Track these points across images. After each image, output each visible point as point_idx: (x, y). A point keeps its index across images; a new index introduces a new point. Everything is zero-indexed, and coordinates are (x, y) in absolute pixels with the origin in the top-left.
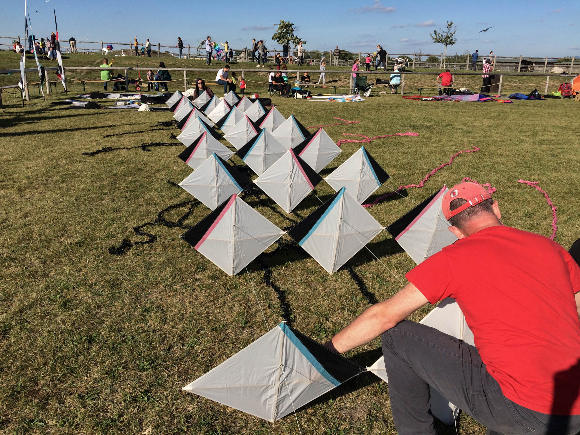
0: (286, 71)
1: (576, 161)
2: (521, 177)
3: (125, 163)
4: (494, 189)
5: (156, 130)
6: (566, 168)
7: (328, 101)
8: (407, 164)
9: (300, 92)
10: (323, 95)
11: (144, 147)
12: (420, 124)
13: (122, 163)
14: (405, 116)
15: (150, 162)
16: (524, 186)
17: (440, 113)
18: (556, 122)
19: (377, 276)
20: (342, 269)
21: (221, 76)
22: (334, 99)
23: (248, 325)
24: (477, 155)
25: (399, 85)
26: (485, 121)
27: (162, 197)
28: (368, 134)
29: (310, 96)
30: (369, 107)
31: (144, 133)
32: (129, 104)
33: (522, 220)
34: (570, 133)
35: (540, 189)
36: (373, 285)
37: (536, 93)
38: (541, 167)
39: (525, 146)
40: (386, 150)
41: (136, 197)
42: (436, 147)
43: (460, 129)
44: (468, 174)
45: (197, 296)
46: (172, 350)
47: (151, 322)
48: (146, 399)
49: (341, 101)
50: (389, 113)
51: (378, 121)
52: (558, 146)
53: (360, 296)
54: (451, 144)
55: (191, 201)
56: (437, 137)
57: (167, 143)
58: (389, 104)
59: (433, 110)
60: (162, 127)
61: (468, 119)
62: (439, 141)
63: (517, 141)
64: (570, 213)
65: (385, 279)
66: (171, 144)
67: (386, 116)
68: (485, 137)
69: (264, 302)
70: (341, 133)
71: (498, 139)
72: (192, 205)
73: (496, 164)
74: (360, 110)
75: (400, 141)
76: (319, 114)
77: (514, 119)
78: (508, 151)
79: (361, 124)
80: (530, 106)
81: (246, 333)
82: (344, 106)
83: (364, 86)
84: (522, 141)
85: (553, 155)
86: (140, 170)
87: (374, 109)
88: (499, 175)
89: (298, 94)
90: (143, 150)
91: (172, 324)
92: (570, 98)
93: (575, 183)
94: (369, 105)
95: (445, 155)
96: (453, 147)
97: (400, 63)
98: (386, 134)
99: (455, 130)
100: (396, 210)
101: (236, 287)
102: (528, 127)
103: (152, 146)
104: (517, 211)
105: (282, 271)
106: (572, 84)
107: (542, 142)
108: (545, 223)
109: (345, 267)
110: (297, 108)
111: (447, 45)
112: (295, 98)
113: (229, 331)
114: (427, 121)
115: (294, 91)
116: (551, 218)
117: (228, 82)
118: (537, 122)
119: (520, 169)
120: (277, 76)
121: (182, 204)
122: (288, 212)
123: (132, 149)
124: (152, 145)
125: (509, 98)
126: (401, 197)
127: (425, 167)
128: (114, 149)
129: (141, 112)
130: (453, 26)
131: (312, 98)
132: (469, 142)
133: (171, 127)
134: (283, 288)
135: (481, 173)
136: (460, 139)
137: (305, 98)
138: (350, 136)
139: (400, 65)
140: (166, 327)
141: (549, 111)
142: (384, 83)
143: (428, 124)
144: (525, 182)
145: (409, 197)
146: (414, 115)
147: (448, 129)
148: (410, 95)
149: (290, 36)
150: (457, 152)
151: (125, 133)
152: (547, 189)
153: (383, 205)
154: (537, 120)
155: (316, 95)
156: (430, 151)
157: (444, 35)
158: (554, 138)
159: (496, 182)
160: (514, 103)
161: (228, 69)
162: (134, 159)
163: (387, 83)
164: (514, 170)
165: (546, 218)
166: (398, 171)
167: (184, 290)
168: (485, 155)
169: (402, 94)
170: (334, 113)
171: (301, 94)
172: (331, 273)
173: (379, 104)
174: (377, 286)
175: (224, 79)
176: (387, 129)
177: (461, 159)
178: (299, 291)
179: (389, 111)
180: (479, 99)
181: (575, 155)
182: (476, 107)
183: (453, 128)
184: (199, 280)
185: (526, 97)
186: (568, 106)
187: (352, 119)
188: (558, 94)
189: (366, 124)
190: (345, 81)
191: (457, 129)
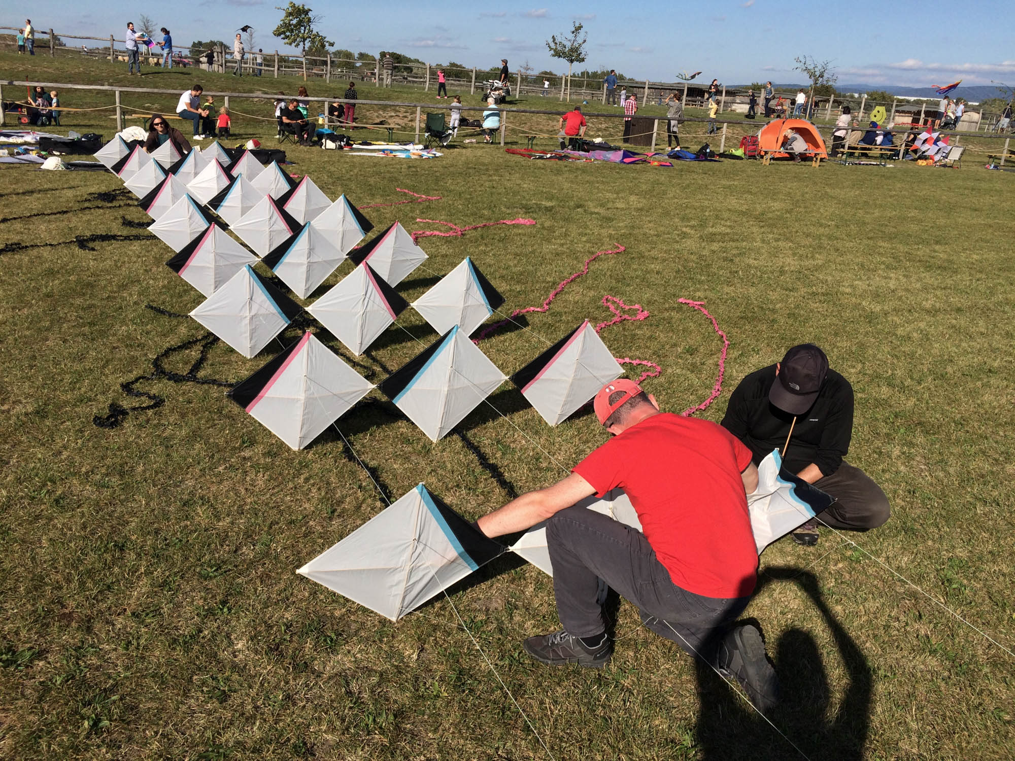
0: (306, 98)
1: (756, 268)
2: (682, 294)
3: (58, 272)
4: (646, 312)
5: (90, 208)
6: (742, 279)
7: (381, 155)
8: (521, 274)
9: (333, 138)
10: (370, 144)
11: (82, 243)
12: (536, 204)
13: (51, 273)
14: (511, 188)
15: (102, 271)
16: (685, 307)
17: (564, 183)
18: (733, 202)
19: (498, 442)
20: (450, 434)
21: (187, 104)
22: (392, 151)
23: (336, 514)
24: (622, 259)
25: (497, 130)
26: (632, 199)
27: (147, 333)
28: (457, 221)
29: (348, 144)
30: (451, 169)
31: (70, 215)
32: (18, 154)
33: (681, 358)
34: (751, 223)
35: (706, 312)
36: (494, 455)
37: (708, 151)
38: (710, 278)
39: (689, 243)
40: (488, 249)
41: (103, 334)
42: (562, 245)
43: (596, 213)
44: (611, 290)
45: (252, 480)
46: (240, 552)
47: (197, 519)
48: (225, 610)
49: (402, 155)
50: (485, 181)
51: (469, 196)
52: (734, 244)
53: (479, 470)
54: (584, 239)
55: (200, 340)
56: (562, 227)
57: (121, 236)
58: (484, 164)
59: (554, 177)
60: (100, 203)
61: (608, 195)
62: (566, 235)
63: (678, 235)
64: (743, 347)
65: (509, 446)
66: (129, 237)
67: (480, 187)
68: (633, 227)
69: (350, 484)
70: (414, 218)
71: (652, 232)
72: (204, 347)
73: (649, 273)
74: (438, 174)
75: (508, 234)
76: (372, 181)
77: (674, 197)
78: (665, 252)
79: (444, 203)
80: (698, 174)
81: (336, 523)
82: (410, 167)
83: (440, 130)
84: (684, 235)
85: (725, 259)
86: (90, 285)
87: (461, 173)
88: (652, 292)
89: (328, 141)
90: (81, 248)
91: (228, 520)
92: (756, 159)
93: (752, 304)
94: (452, 166)
95: (577, 258)
96: (588, 245)
97: (497, 89)
98: (484, 222)
99: (589, 216)
100: (513, 347)
101: (306, 466)
102: (694, 211)
103: (94, 240)
104: (675, 345)
105: (366, 441)
106: (759, 137)
107: (712, 238)
108: (711, 361)
109: (455, 431)
110: (333, 169)
111: (572, 61)
112: (323, 147)
113: (311, 523)
114: (546, 198)
115: (321, 136)
116: (719, 355)
117: (200, 115)
118: (706, 203)
119: (681, 282)
120: (291, 107)
121: (187, 345)
122: (357, 354)
123: (60, 247)
124: (94, 238)
125: (667, 157)
126: (517, 328)
127: (548, 279)
128: (27, 247)
129: (48, 171)
130: (582, 31)
131: (352, 150)
132: (610, 236)
133: (115, 203)
134: (373, 464)
135: (628, 289)
136: (596, 231)
137: (341, 148)
138: (429, 223)
139: (497, 93)
140: (220, 524)
141: (725, 182)
142: (472, 125)
143: (549, 204)
144: (688, 301)
145: (530, 327)
146: (525, 186)
147: (578, 213)
148: (514, 147)
149: (307, 31)
150: (593, 253)
151: (35, 215)
152: (716, 312)
153: (494, 340)
154: (707, 199)
155: (360, 144)
156: (554, 252)
157: (568, 45)
158: (728, 230)
159: (649, 303)
160: (676, 167)
161: (199, 92)
162: (71, 265)
163: (477, 126)
164: (672, 283)
165: (712, 355)
166: (510, 285)
167: (233, 475)
168: (633, 258)
169: (502, 144)
170: (397, 180)
171: (333, 141)
172: (435, 441)
173: (467, 163)
174: (499, 455)
175: (192, 110)
176: (486, 212)
177: (600, 266)
178: (395, 466)
179: (484, 178)
180: (623, 159)
181: (755, 259)
182: (618, 173)
183: (585, 211)
184: (250, 458)
185: (693, 156)
186: (753, 173)
187: (427, 192)
188: (739, 152)
189: (450, 202)
190: (405, 117)
191: (592, 213)
